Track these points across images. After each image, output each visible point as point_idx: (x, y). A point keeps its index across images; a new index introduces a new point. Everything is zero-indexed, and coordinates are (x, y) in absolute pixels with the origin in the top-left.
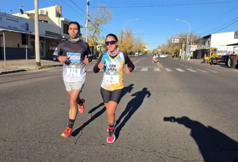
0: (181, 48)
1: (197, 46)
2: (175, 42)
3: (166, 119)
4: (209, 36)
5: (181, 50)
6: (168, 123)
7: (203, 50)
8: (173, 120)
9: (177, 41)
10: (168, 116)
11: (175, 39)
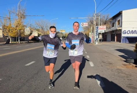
0: (90, 32)
1: (105, 27)
2: (84, 26)
3: (88, 77)
4: (120, 14)
5: (90, 33)
6: (90, 79)
7: (113, 31)
8: (92, 77)
9: (85, 24)
10: (90, 75)
11: (84, 23)
